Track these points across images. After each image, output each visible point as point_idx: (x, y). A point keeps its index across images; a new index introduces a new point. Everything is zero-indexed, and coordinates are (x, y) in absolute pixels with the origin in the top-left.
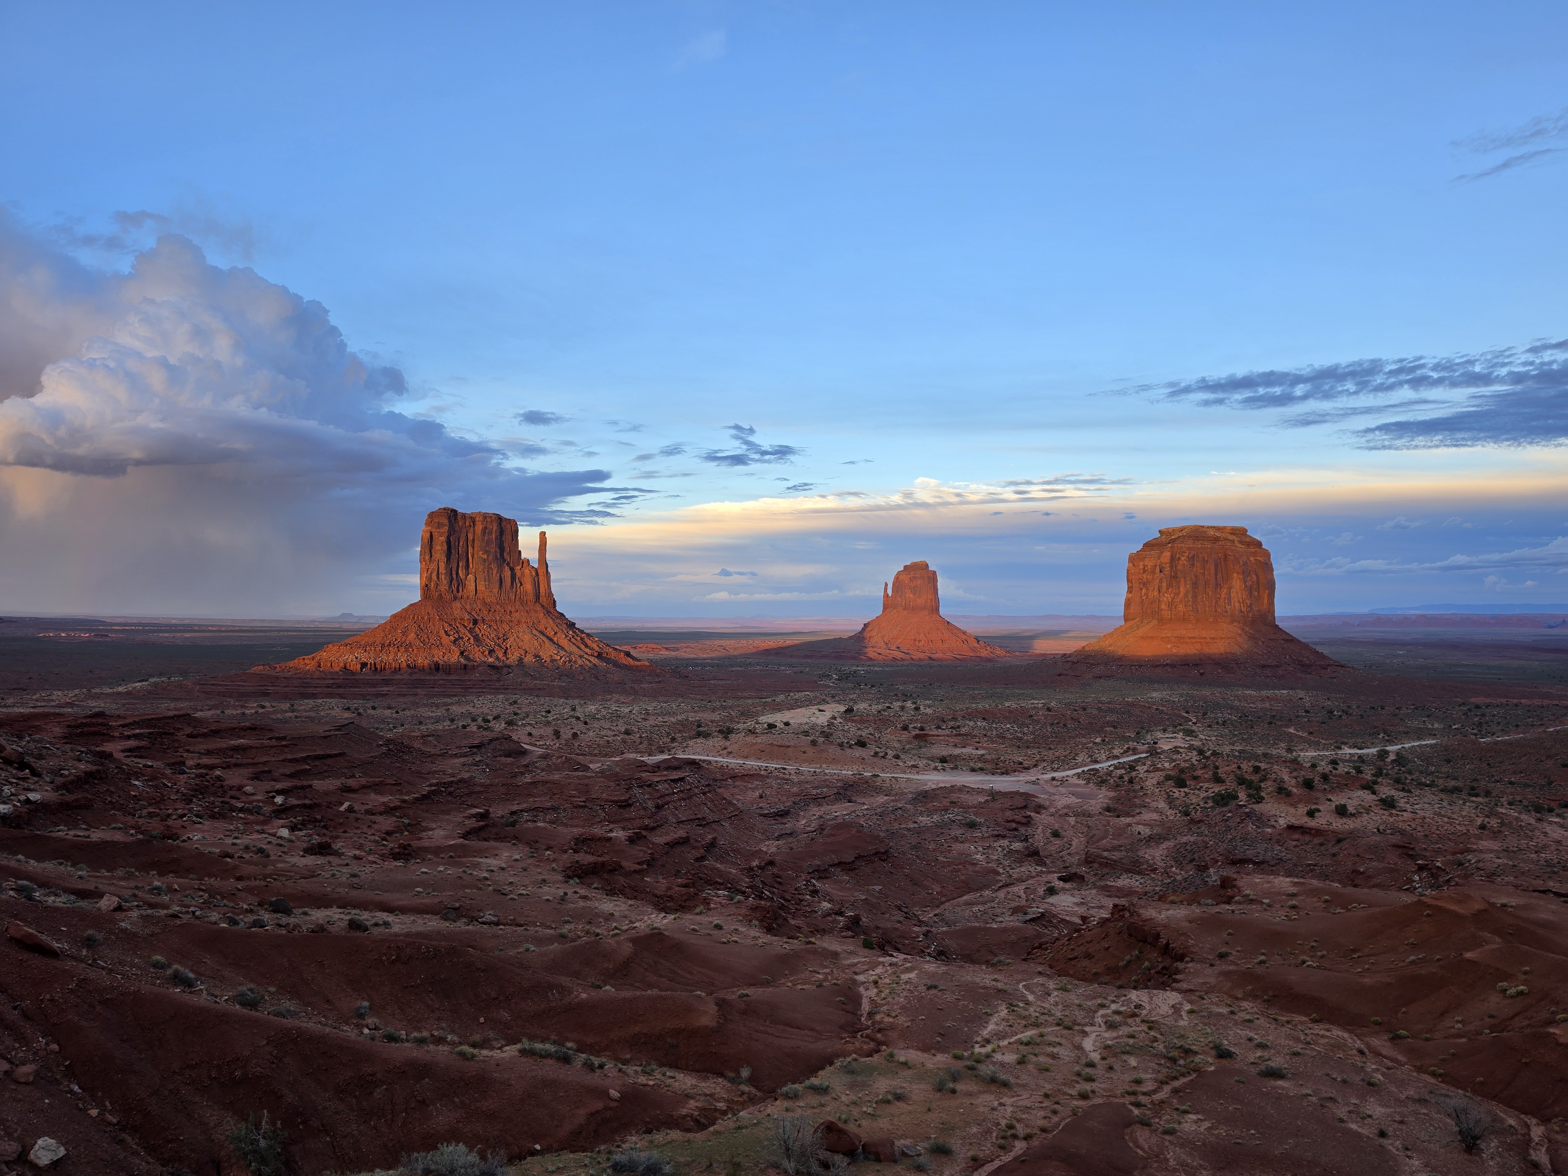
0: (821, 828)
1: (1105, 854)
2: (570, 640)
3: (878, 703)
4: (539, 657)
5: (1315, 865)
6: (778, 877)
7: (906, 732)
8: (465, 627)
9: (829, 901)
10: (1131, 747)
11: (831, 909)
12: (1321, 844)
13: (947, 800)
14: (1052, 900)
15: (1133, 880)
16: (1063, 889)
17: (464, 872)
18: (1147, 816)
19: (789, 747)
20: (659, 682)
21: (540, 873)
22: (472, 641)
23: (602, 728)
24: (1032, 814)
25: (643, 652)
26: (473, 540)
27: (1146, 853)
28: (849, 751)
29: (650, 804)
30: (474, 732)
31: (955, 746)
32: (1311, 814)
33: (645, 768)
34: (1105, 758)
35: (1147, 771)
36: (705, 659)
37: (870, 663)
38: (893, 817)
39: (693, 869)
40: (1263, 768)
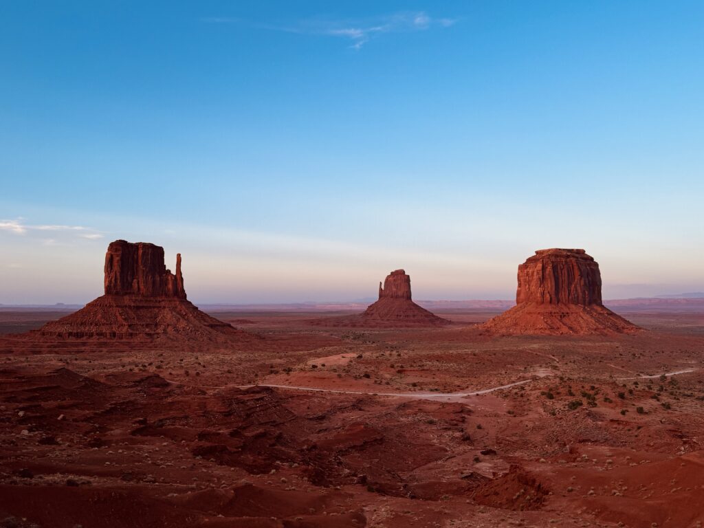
0: (344, 426)
2: (195, 318)
3: (376, 352)
6: (318, 455)
7: (393, 369)
9: (349, 469)
10: (522, 376)
11: (350, 473)
12: (629, 430)
13: (417, 408)
14: (478, 465)
15: (524, 453)
16: (484, 459)
17: (134, 453)
18: (532, 416)
19: (324, 378)
21: (179, 453)
23: (214, 369)
24: (466, 416)
27: (531, 437)
28: (360, 380)
29: (243, 414)
30: (137, 373)
31: (421, 376)
32: (623, 413)
33: (240, 393)
34: (507, 383)
35: (531, 390)
36: (275, 328)
38: (386, 418)
39: (268, 451)
40: (596, 387)
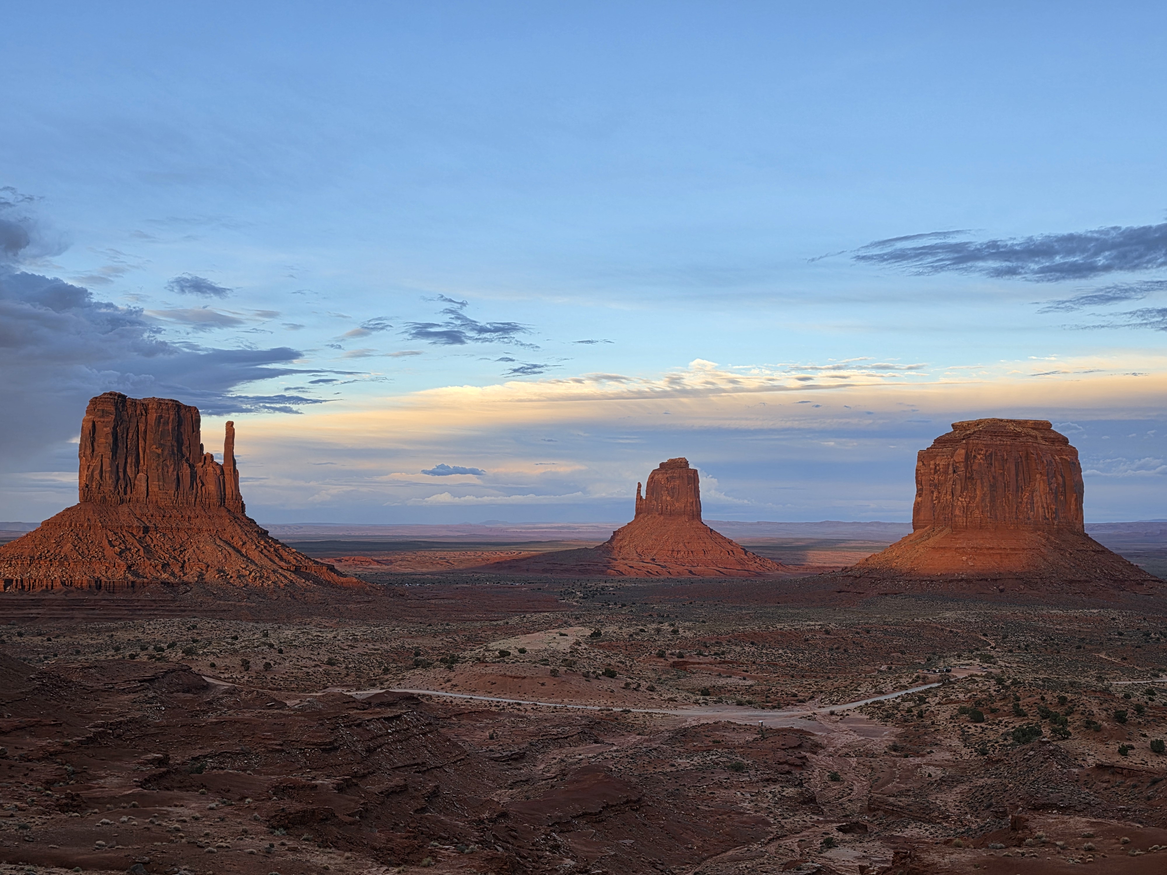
0: (563, 773)
1: (891, 799)
2: (261, 552)
3: (630, 626)
4: (224, 572)
5: (1128, 810)
6: (512, 830)
7: (662, 660)
8: (134, 536)
9: (572, 858)
10: (921, 675)
11: (574, 867)
12: (1135, 786)
13: (710, 739)
14: (830, 853)
15: (923, 830)
16: (843, 841)
17: (152, 822)
18: (940, 756)
19: (525, 678)
20: (369, 602)
21: (240, 823)
22: (141, 552)
23: (300, 657)
24: (808, 755)
25: (350, 566)
26: (145, 432)
27: (937, 798)
28: (595, 682)
29: (359, 747)
30: (144, 663)
31: (720, 675)
32: (1123, 752)
33: (354, 705)
34: (891, 688)
35: (939, 703)
36: (424, 574)
37: (620, 578)
38: (647, 759)
39: (412, 822)
40: (1069, 699)
